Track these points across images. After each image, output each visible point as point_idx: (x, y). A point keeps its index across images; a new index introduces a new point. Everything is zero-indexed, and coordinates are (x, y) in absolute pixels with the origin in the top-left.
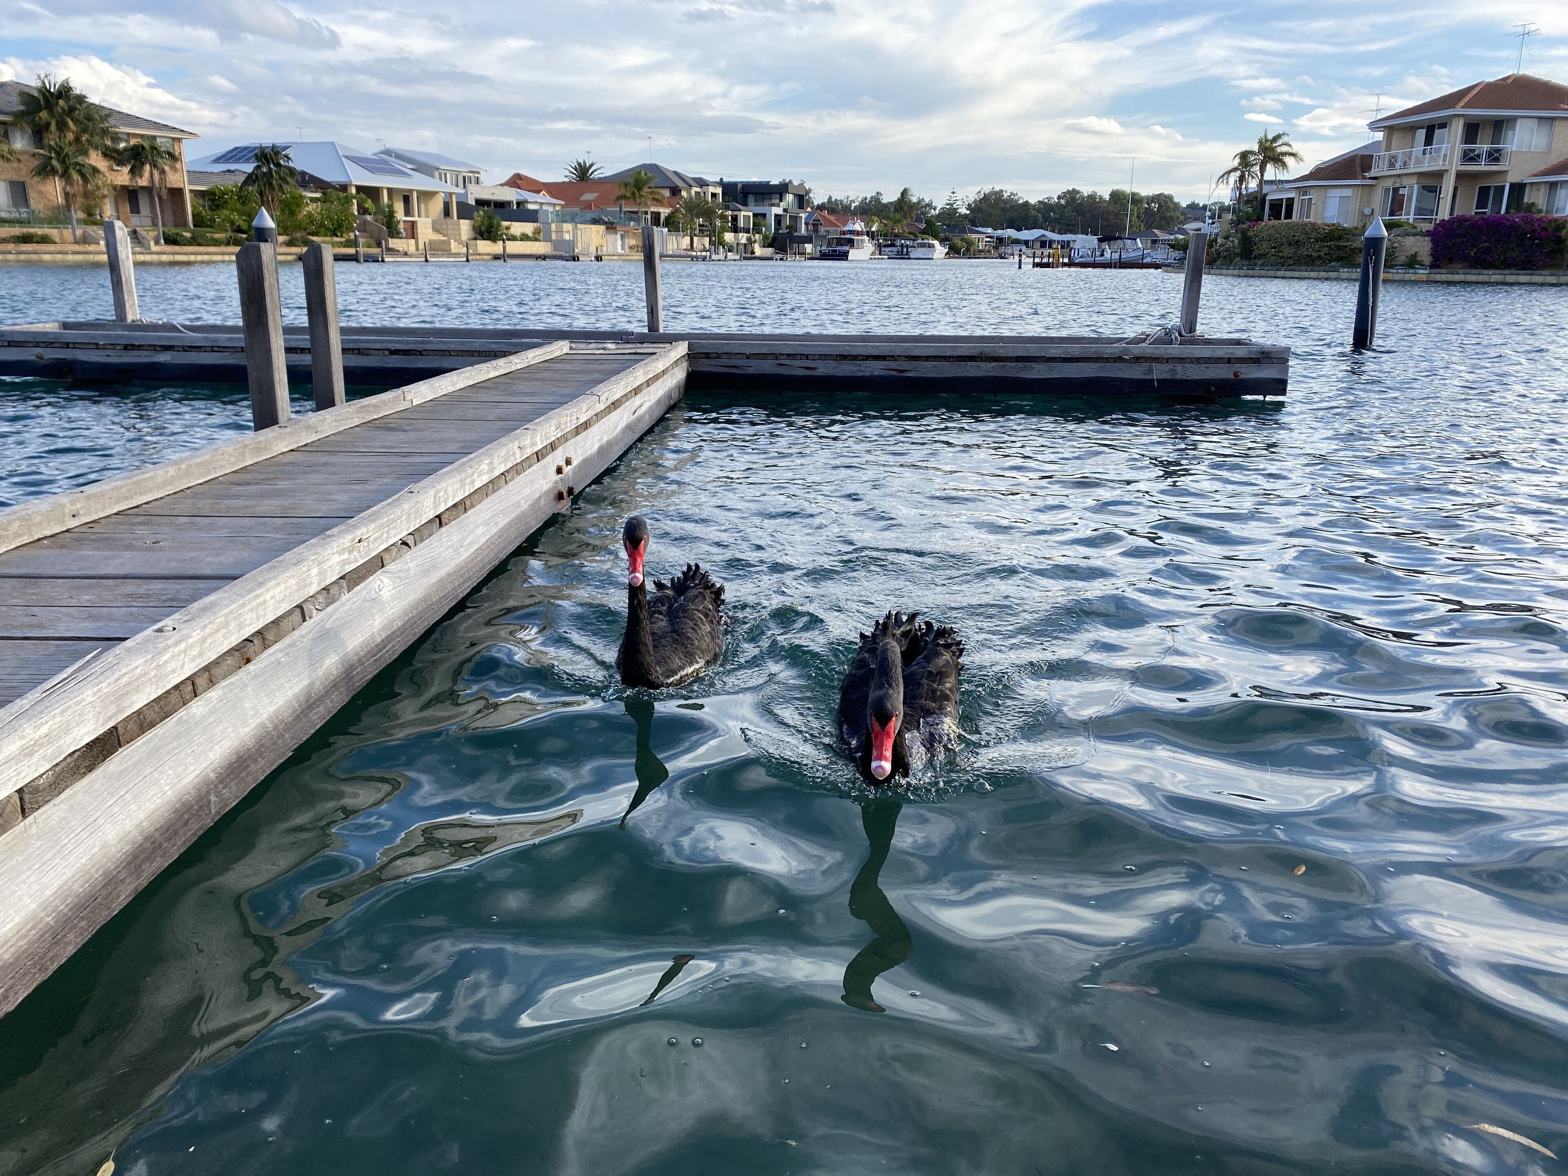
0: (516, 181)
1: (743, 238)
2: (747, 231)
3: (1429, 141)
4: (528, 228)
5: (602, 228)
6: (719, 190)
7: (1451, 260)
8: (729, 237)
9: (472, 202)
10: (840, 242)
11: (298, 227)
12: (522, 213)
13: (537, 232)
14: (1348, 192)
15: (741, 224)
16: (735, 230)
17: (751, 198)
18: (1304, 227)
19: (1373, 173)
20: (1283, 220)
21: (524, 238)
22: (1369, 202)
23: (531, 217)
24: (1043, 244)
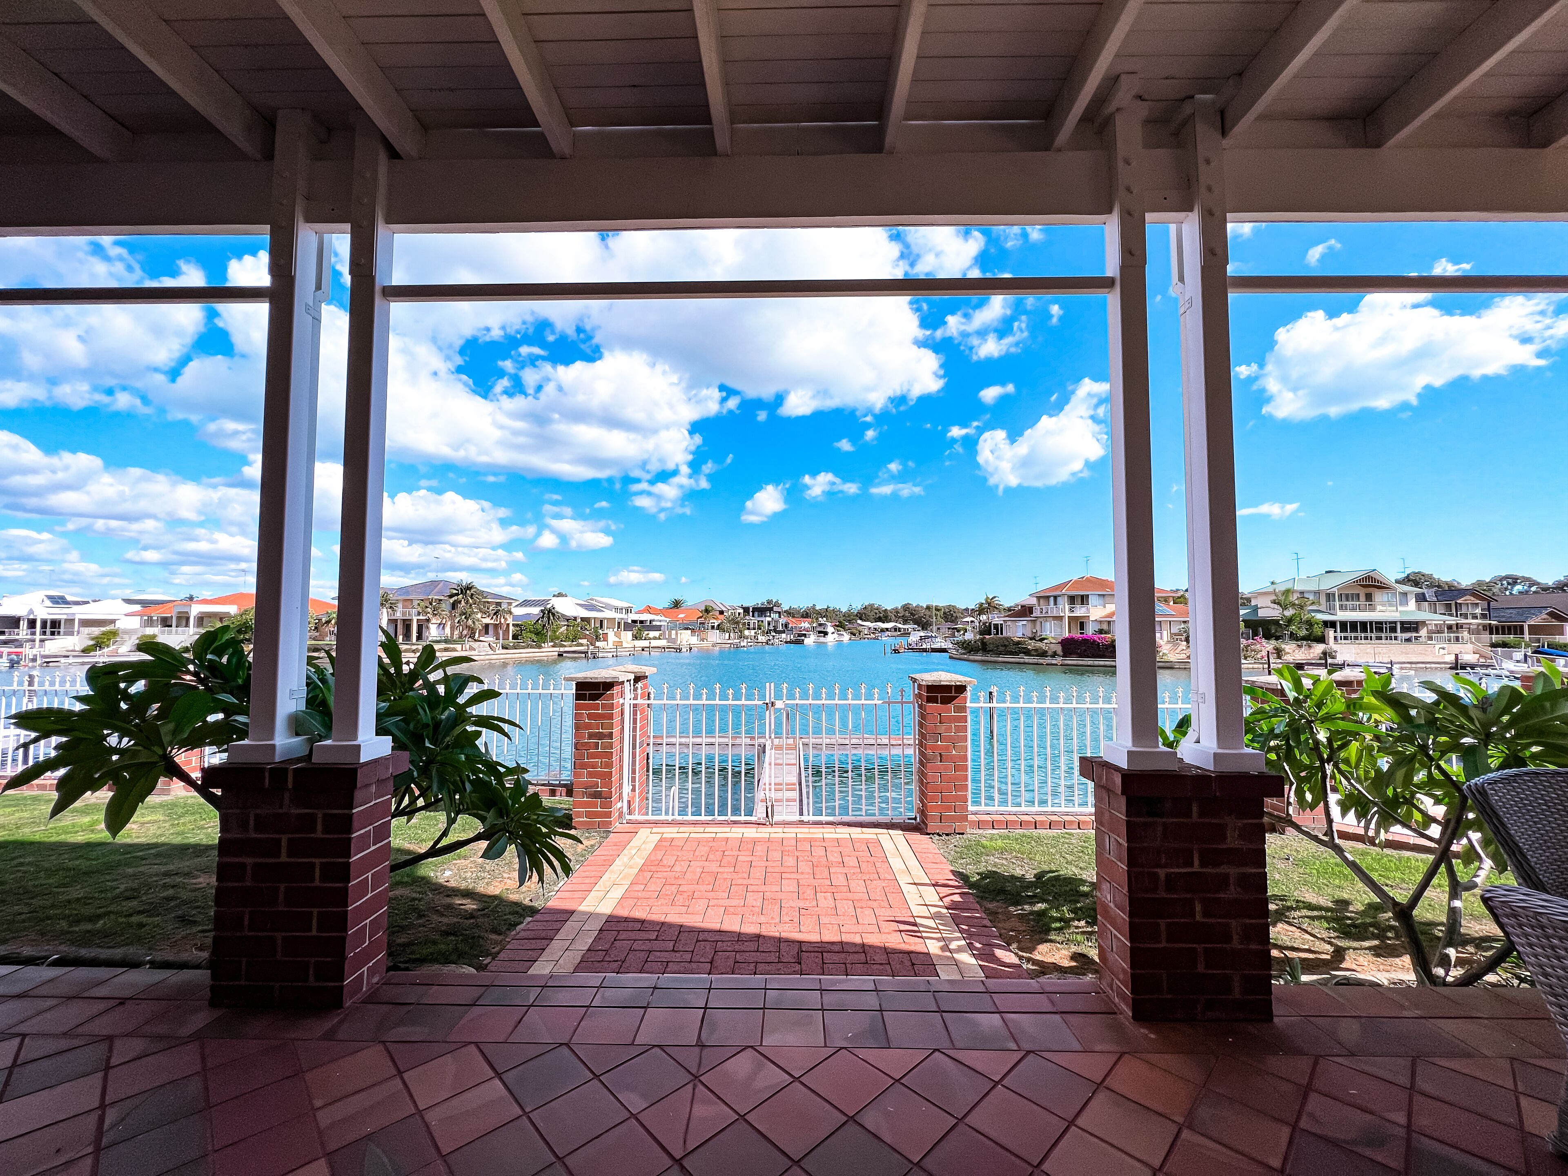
0: (649, 610)
1: (753, 632)
2: (754, 629)
3: (1055, 604)
4: (656, 634)
5: (690, 631)
6: (741, 611)
7: (1071, 654)
8: (747, 633)
9: (630, 621)
10: (800, 635)
11: (558, 638)
12: (652, 627)
13: (660, 635)
14: (1024, 623)
15: (752, 626)
16: (749, 629)
17: (756, 614)
18: (1007, 639)
19: (1034, 615)
20: (1000, 636)
21: (655, 638)
22: (1035, 628)
23: (658, 628)
24: (895, 630)
